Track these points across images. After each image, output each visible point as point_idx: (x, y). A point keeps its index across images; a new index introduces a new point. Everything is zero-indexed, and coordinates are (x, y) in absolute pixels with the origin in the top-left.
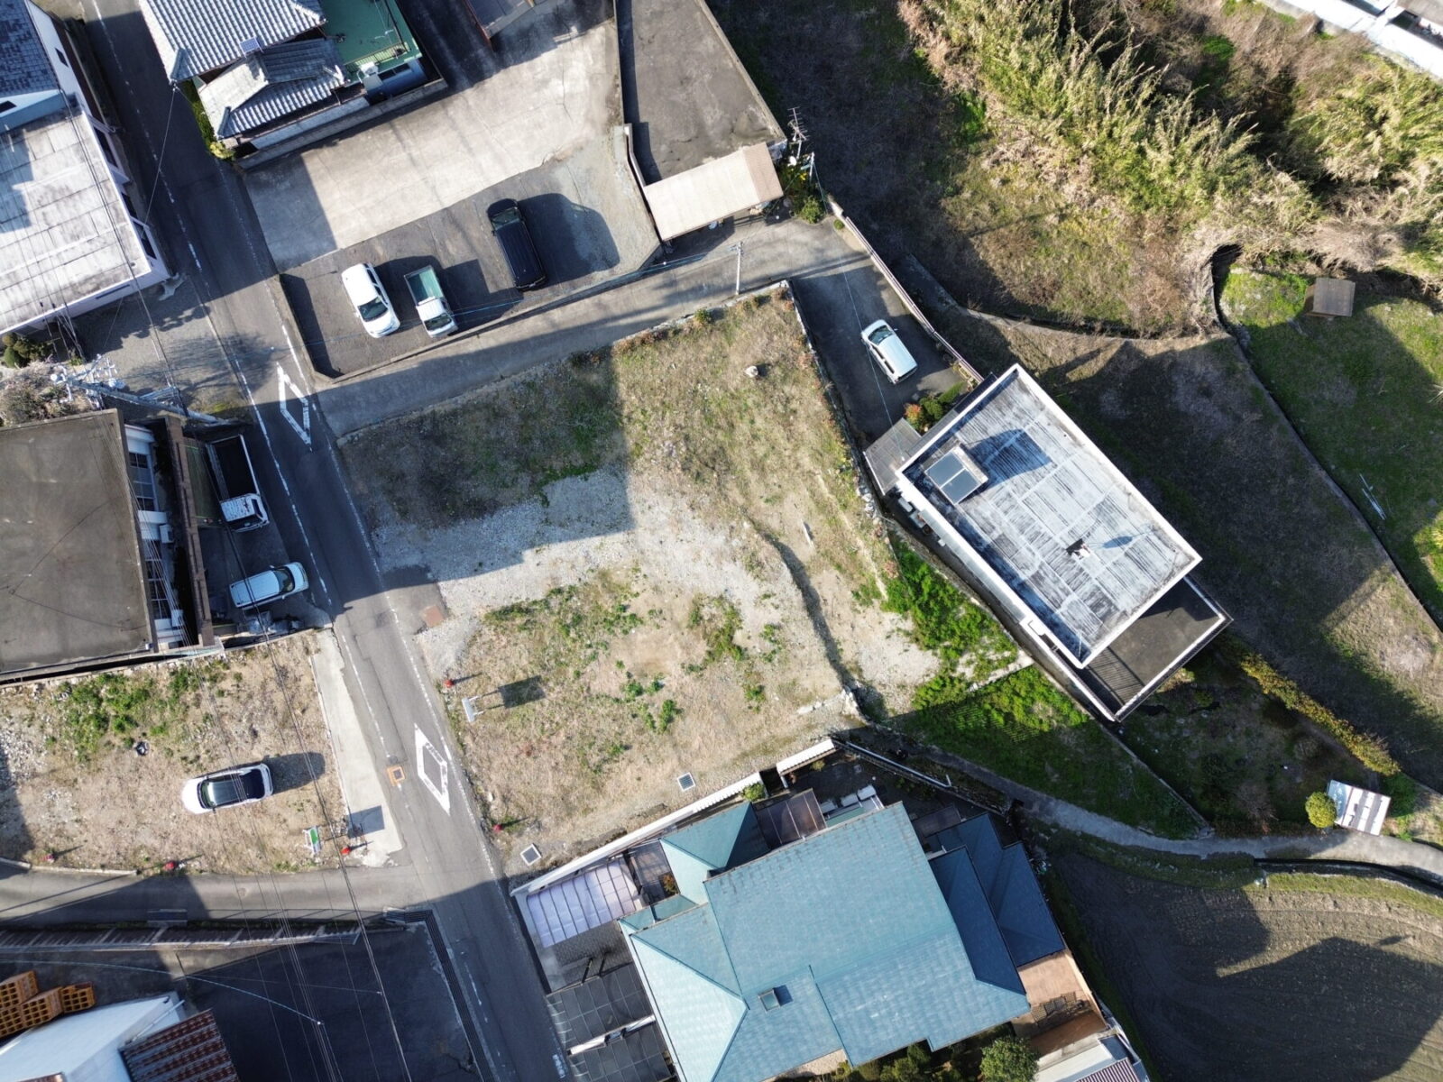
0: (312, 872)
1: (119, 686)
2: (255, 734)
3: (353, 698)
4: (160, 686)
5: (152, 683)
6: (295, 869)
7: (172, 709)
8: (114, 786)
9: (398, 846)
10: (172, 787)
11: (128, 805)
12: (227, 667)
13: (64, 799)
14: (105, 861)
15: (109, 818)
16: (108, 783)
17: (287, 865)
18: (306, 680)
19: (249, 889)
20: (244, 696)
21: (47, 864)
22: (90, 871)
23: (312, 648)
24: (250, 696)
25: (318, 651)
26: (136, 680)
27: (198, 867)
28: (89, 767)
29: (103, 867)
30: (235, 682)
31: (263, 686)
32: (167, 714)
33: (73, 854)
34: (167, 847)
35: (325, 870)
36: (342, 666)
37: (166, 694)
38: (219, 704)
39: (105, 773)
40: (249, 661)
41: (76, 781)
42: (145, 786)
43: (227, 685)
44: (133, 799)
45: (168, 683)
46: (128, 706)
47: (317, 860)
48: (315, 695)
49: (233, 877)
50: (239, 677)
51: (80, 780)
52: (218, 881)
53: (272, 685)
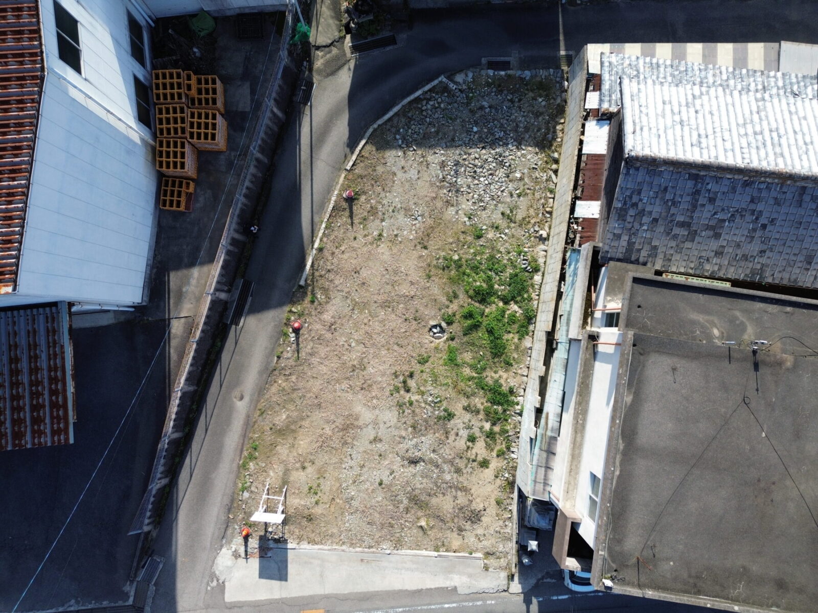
0: (235, 484)
1: (516, 326)
2: (414, 462)
3: (419, 592)
4: (501, 373)
5: (509, 364)
6: (244, 466)
7: (472, 378)
8: (405, 289)
9: (230, 596)
10: (384, 352)
11: (380, 298)
12: (500, 454)
13: (409, 229)
14: (326, 253)
15: (372, 273)
16: (412, 283)
17: (251, 458)
18: (456, 542)
19: (241, 407)
20: (461, 464)
21: (343, 189)
22: (320, 234)
23: (491, 561)
24: (458, 471)
25: (486, 568)
26: (517, 348)
27: (285, 355)
28: (436, 267)
29: (320, 250)
30: (480, 458)
31: (465, 490)
32: (467, 371)
33: (345, 219)
34: (318, 326)
35: (232, 501)
36: (460, 591)
37: (490, 376)
38: (461, 432)
39: (423, 282)
40: (498, 482)
41: (425, 248)
42: (394, 321)
43: (480, 449)
44: (386, 305)
45: (502, 381)
46: (490, 332)
47: (246, 494)
48: (437, 549)
49: (261, 391)
50: (485, 464)
51: (424, 253)
52: (261, 373)
53: (462, 500)
